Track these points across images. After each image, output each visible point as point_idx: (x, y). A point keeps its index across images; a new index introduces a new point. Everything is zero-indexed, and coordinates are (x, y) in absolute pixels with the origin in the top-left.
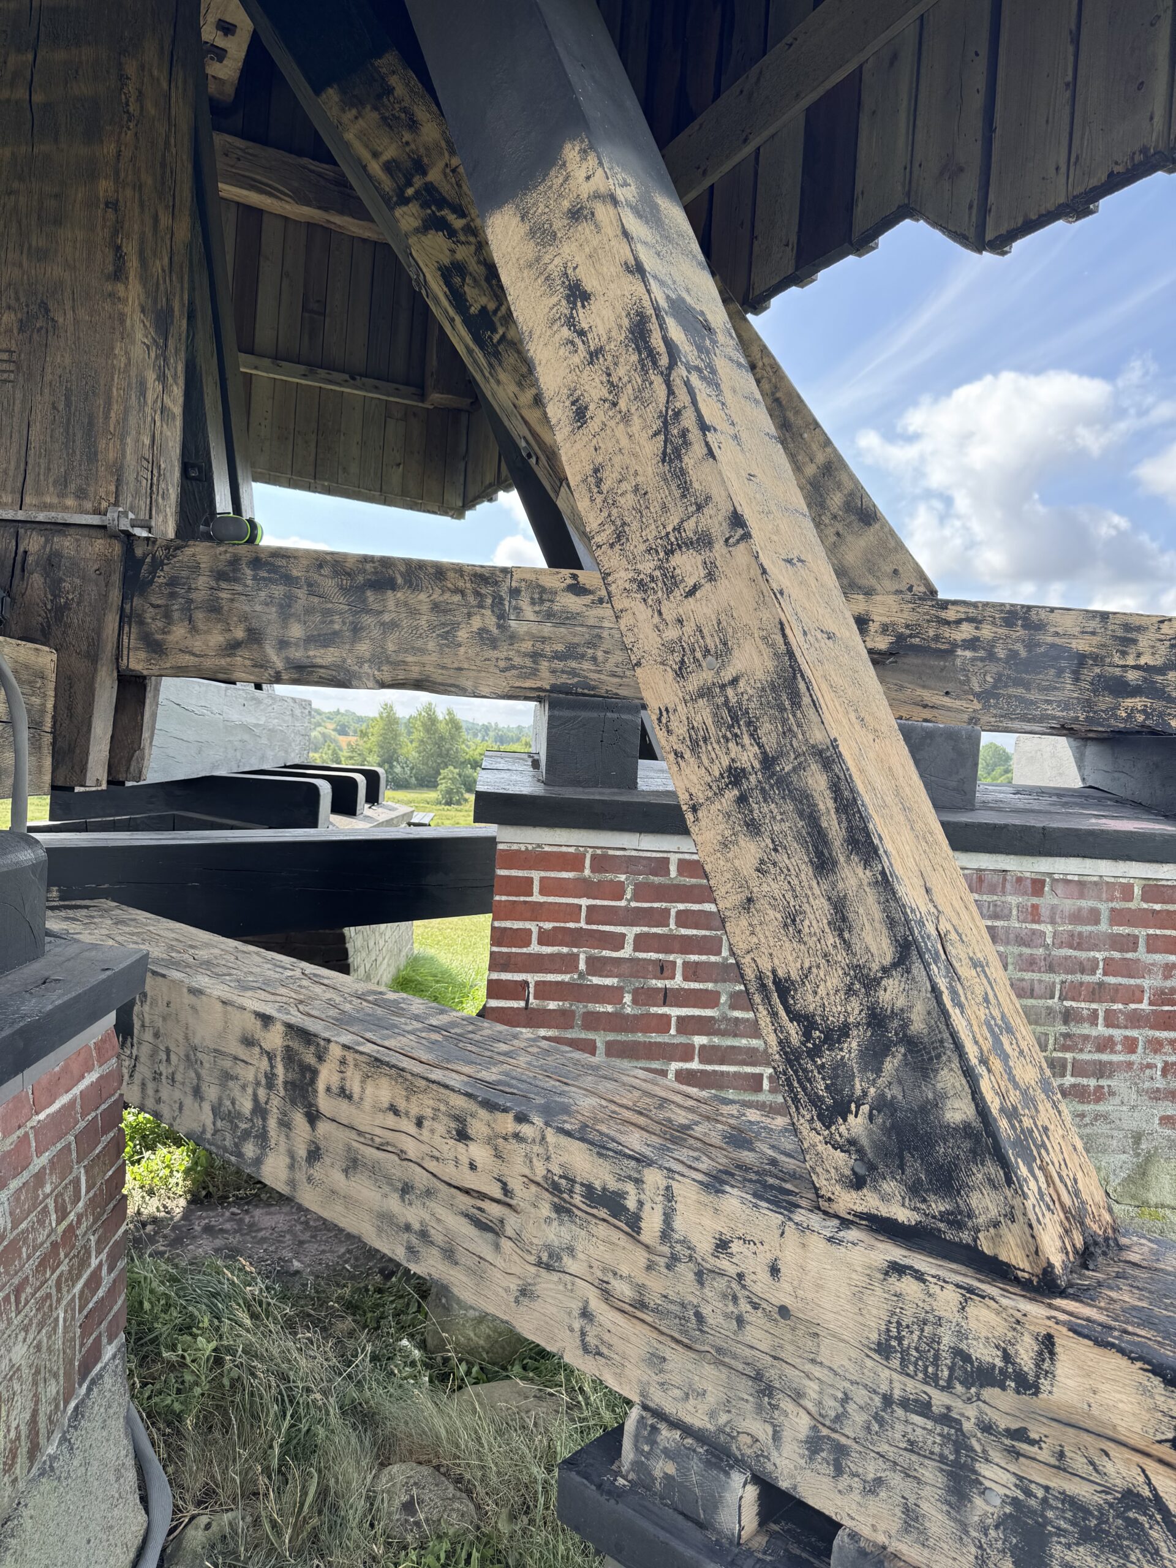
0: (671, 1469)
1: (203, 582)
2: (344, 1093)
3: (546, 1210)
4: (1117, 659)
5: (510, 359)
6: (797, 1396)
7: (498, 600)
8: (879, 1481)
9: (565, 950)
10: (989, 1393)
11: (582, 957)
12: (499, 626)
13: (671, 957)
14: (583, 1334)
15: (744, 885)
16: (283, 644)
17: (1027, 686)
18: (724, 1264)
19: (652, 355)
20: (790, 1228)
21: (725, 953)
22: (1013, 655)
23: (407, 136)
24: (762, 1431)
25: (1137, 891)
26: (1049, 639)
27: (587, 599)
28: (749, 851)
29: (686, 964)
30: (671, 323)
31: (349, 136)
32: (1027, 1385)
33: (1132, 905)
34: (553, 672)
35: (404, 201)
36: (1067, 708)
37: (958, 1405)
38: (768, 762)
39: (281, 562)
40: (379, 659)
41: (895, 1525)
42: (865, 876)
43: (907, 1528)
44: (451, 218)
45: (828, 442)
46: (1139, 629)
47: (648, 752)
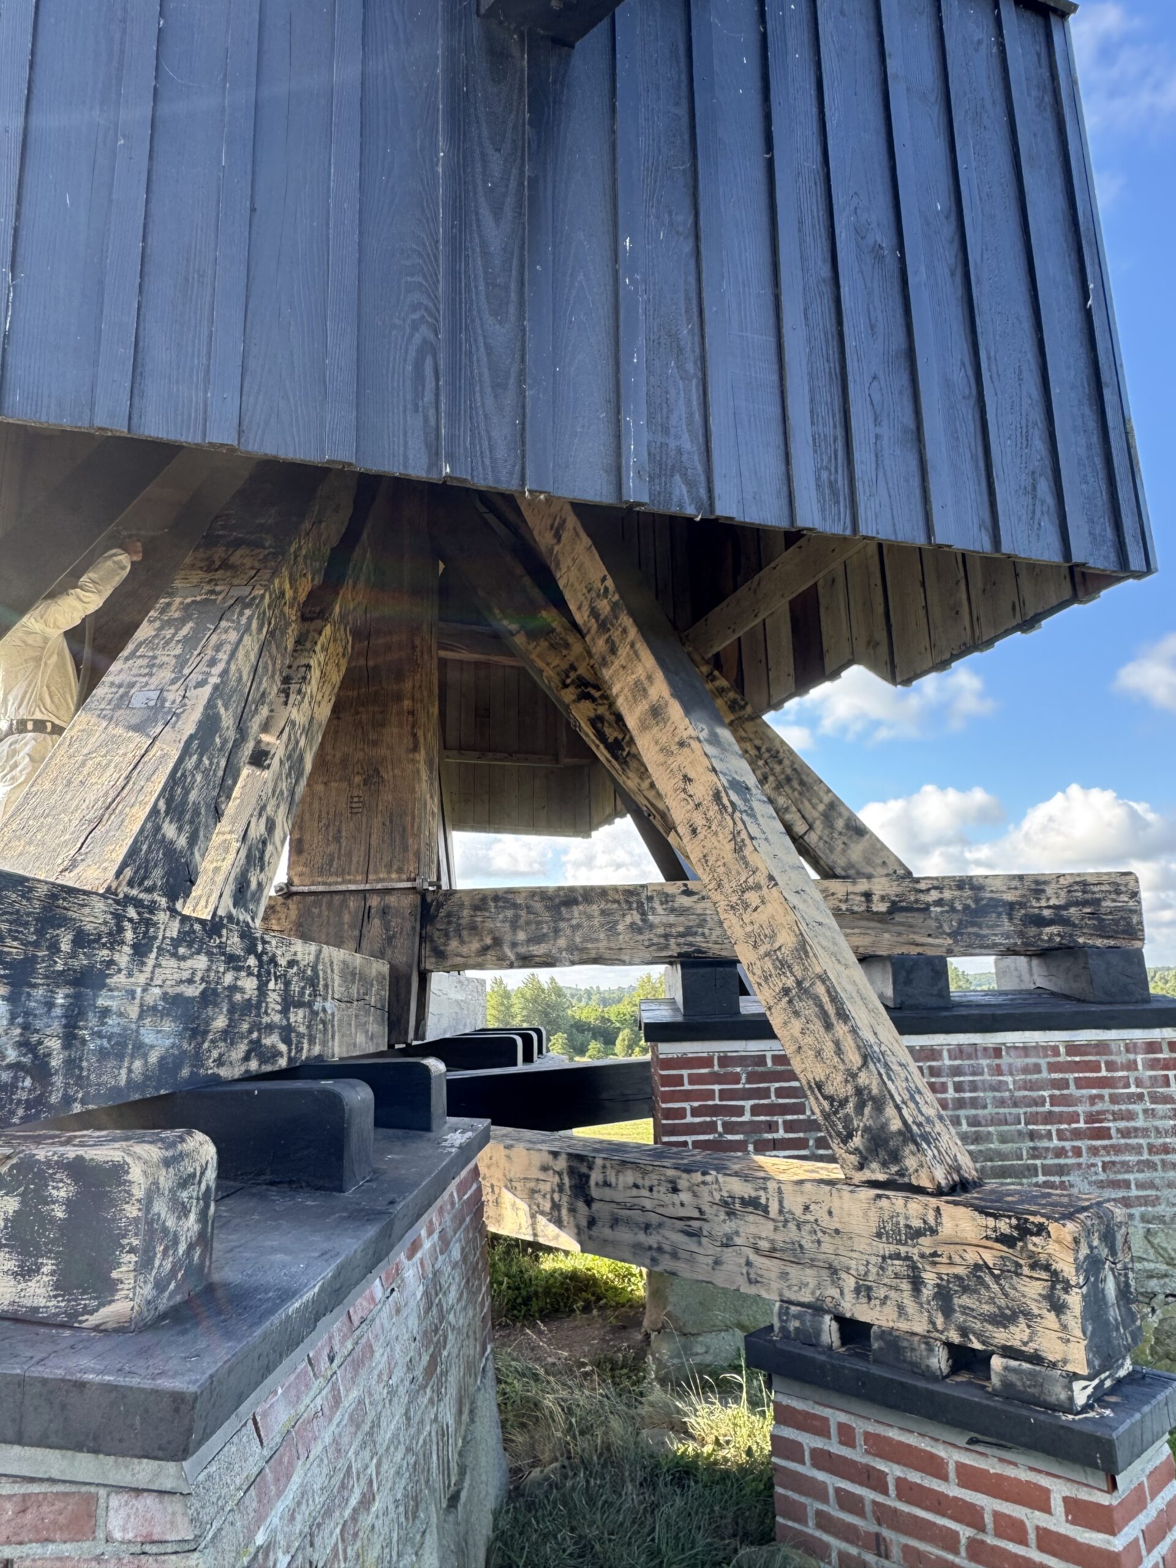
0: (797, 1324)
1: (466, 913)
2: (606, 1184)
3: (722, 1216)
4: (1034, 903)
5: (634, 764)
6: (847, 1270)
7: (640, 905)
8: (886, 1297)
9: (708, 1119)
10: (922, 1240)
11: (719, 1123)
12: (643, 920)
13: (775, 1118)
14: (748, 1274)
15: (796, 1041)
16: (514, 945)
17: (980, 926)
18: (808, 1217)
19: (724, 807)
20: (834, 1191)
21: (808, 1113)
22: (966, 907)
23: (565, 652)
24: (834, 1292)
25: (1062, 1050)
26: (988, 895)
27: (695, 898)
28: (797, 1025)
29: (785, 1122)
30: (731, 792)
31: (533, 656)
32: (934, 1232)
33: (1061, 1059)
34: (678, 945)
35: (565, 686)
36: (1008, 937)
37: (910, 1249)
38: (799, 983)
39: (510, 896)
40: (572, 948)
41: (895, 1315)
42: (846, 1028)
43: (900, 1315)
44: (593, 692)
45: (829, 791)
46: (1045, 883)
47: (745, 992)
